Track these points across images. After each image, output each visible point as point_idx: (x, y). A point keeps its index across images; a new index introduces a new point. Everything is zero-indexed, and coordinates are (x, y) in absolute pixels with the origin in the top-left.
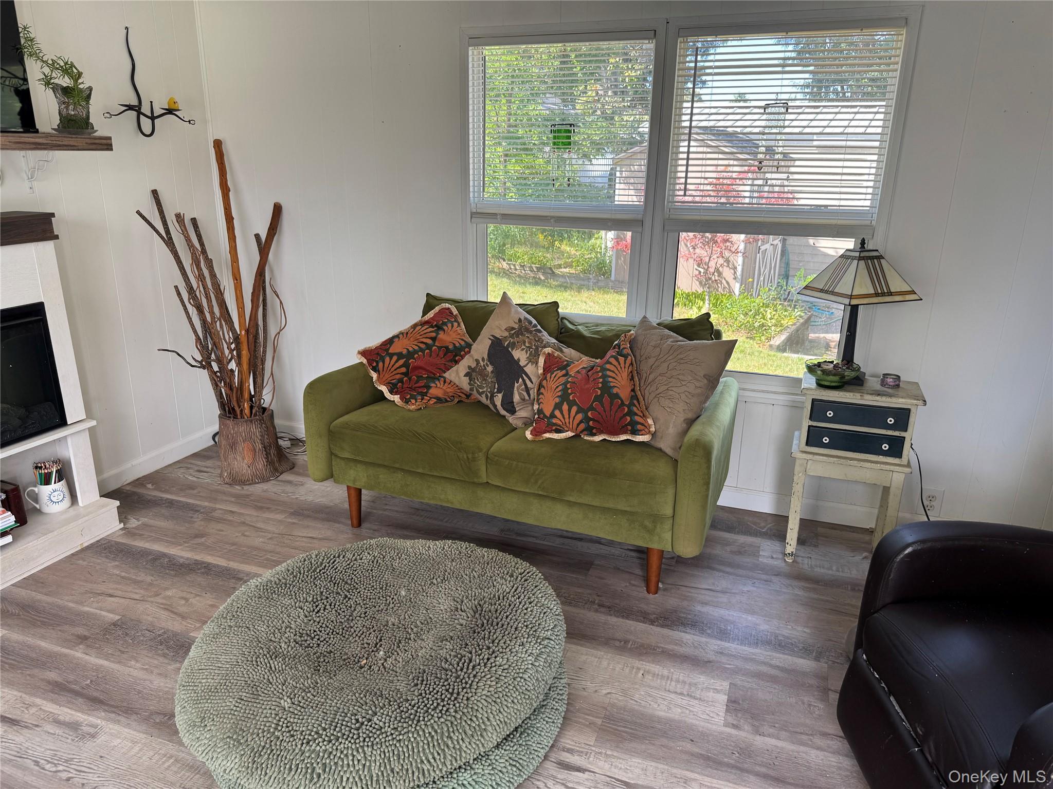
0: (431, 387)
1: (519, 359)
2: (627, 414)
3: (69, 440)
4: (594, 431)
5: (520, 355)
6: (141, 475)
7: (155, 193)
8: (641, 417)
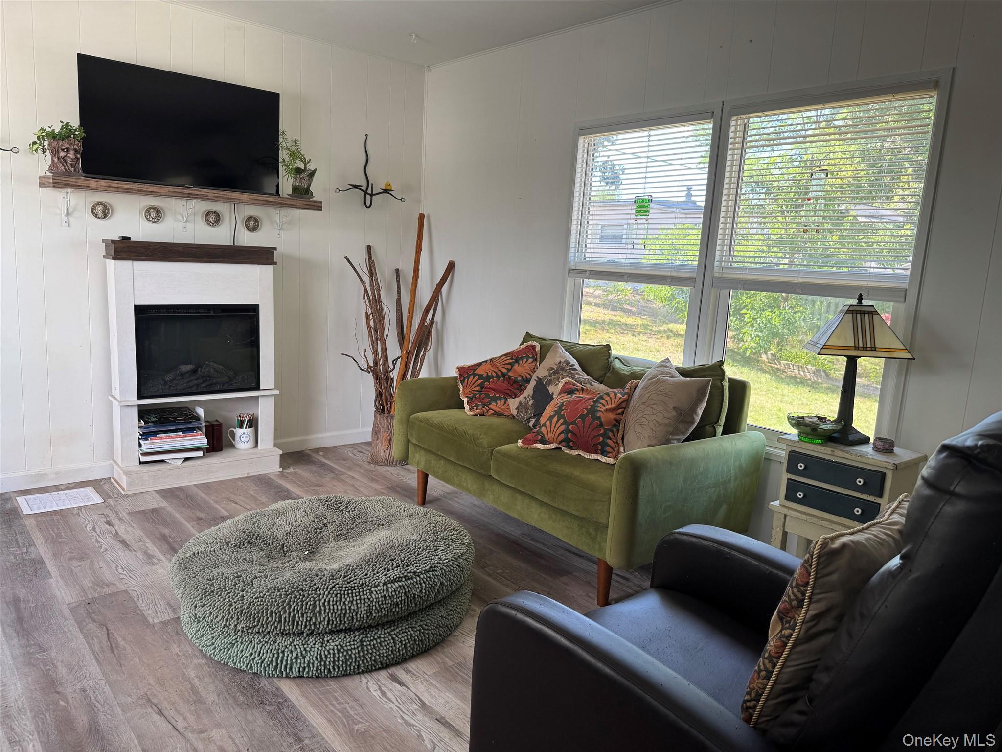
2: (601, 436)
3: (260, 400)
4: (571, 444)
6: (322, 447)
7: (369, 247)
8: (613, 441)
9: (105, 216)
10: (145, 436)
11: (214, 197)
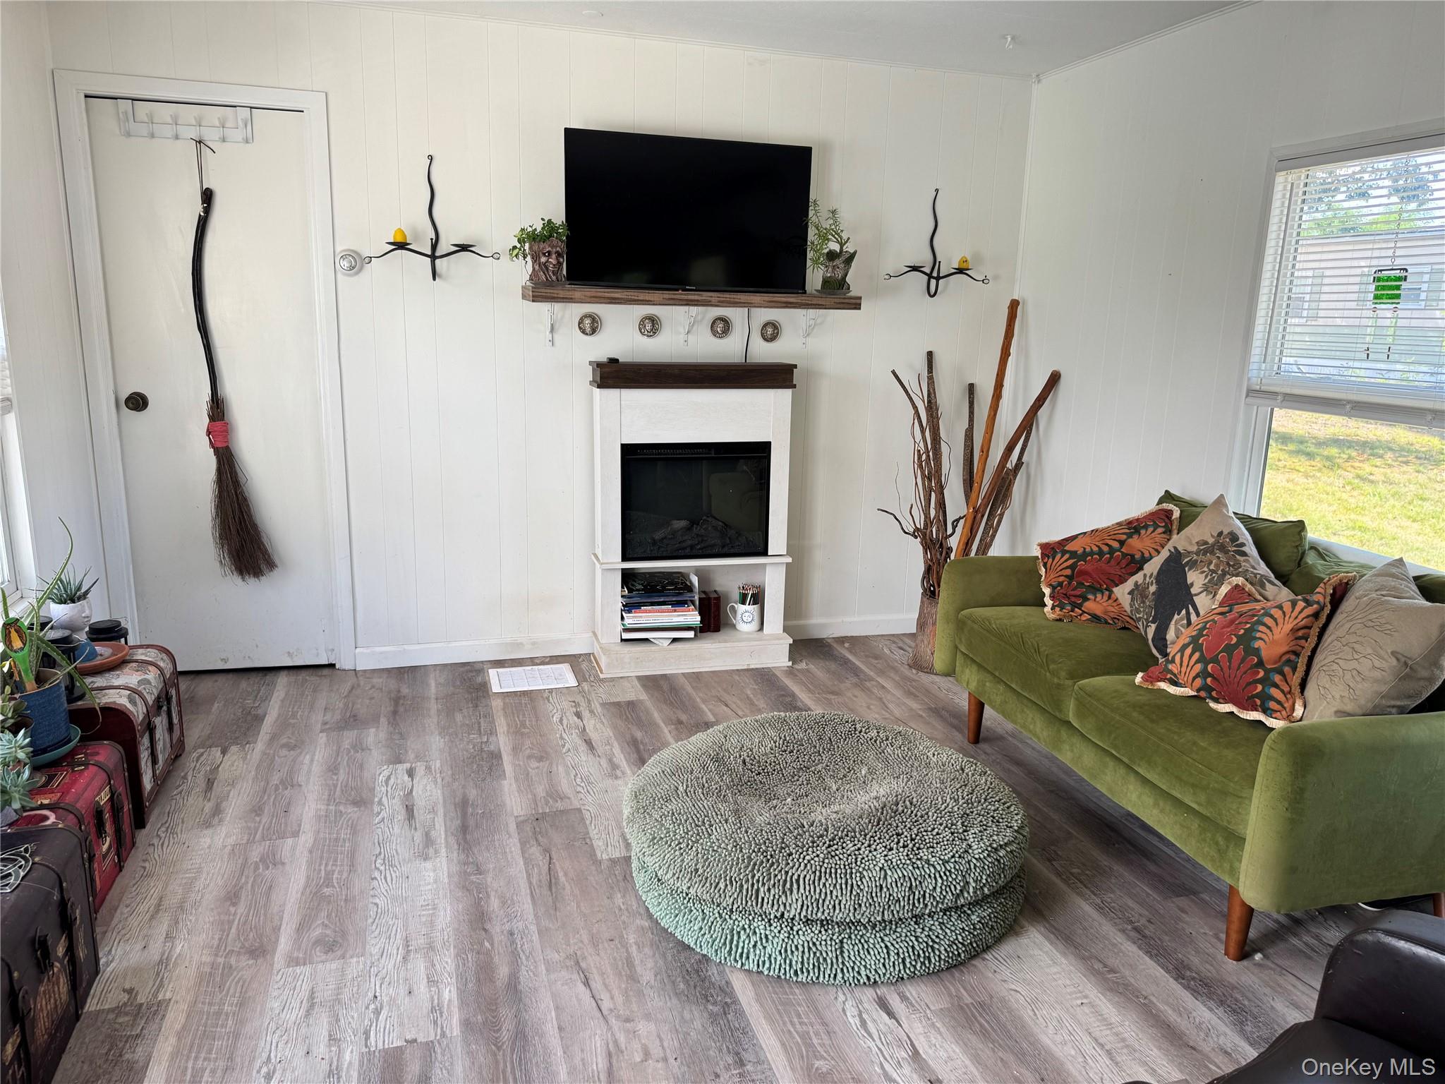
0: (1088, 599)
1: (1192, 584)
2: (1260, 681)
3: (768, 569)
4: (1214, 694)
5: (1196, 579)
7: (930, 354)
8: (1282, 691)
9: (594, 331)
10: (629, 607)
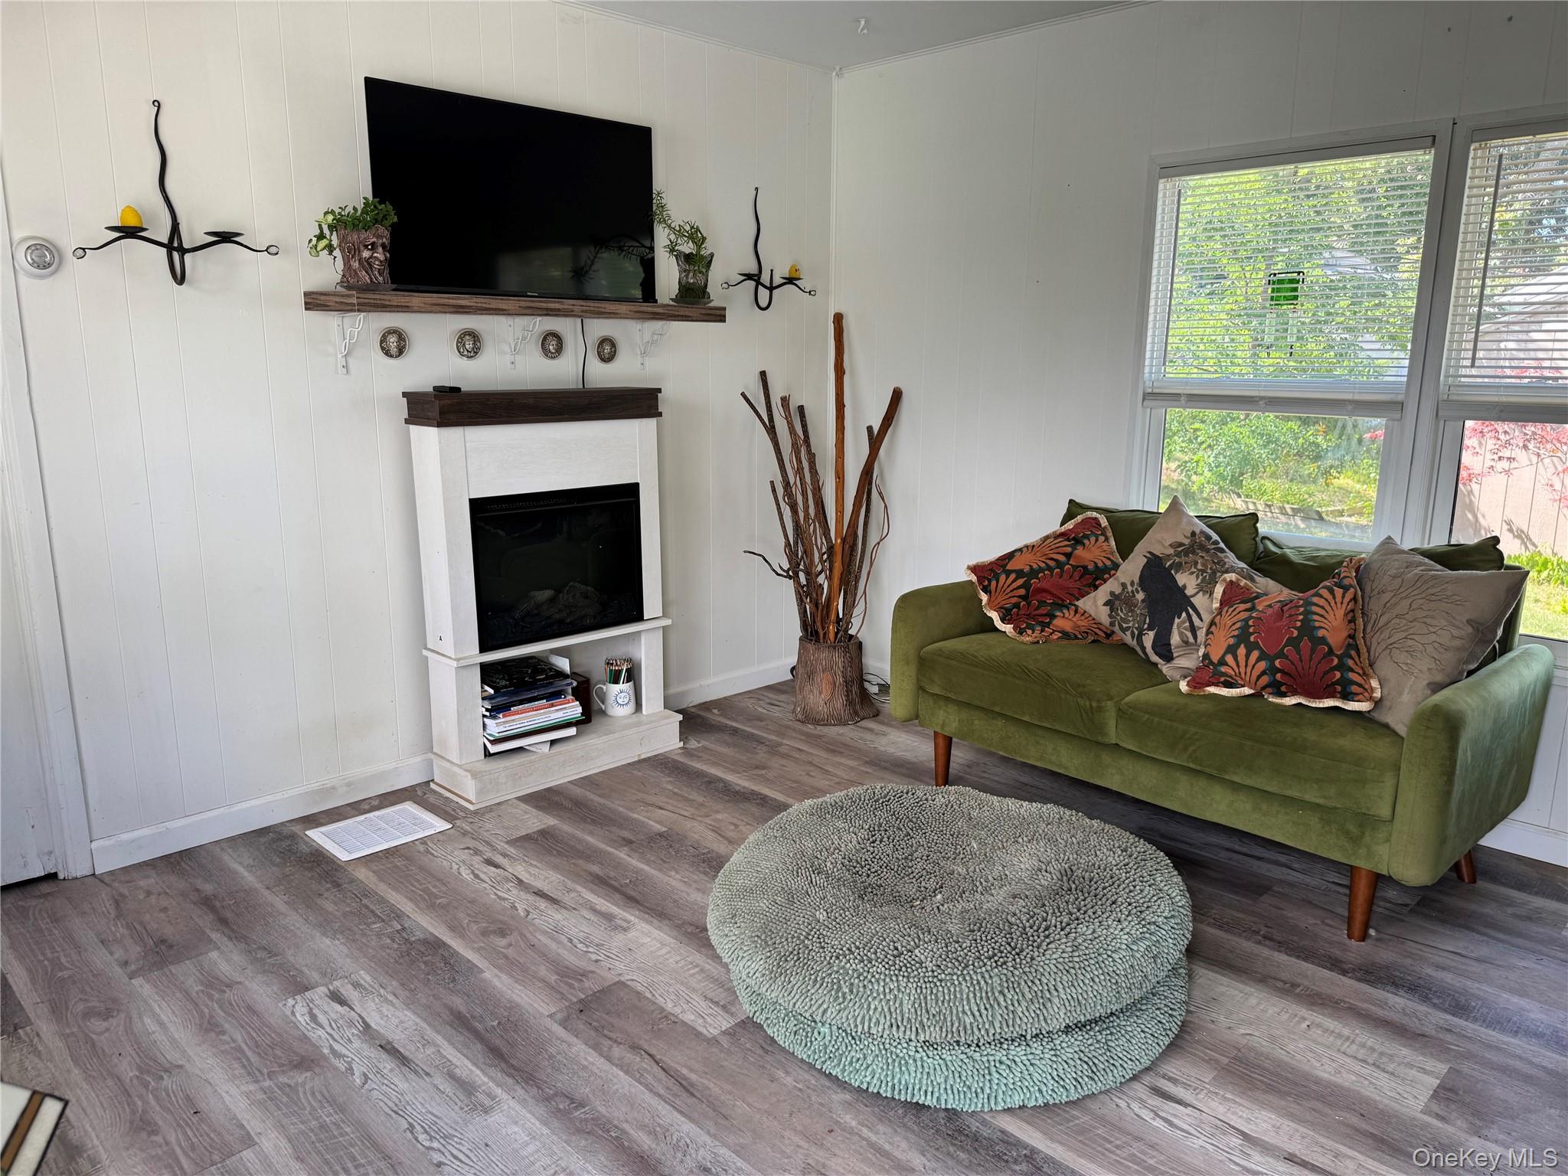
0: (1056, 616)
1: (1185, 586)
2: (1336, 668)
3: (643, 637)
4: (1283, 689)
5: (1187, 580)
6: (708, 700)
7: (763, 374)
8: (1359, 674)
9: (401, 352)
10: (495, 711)
11: (583, 311)
